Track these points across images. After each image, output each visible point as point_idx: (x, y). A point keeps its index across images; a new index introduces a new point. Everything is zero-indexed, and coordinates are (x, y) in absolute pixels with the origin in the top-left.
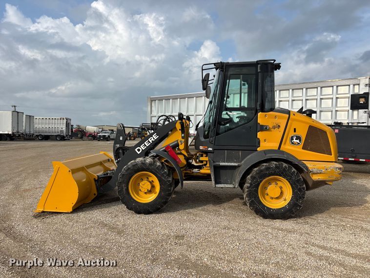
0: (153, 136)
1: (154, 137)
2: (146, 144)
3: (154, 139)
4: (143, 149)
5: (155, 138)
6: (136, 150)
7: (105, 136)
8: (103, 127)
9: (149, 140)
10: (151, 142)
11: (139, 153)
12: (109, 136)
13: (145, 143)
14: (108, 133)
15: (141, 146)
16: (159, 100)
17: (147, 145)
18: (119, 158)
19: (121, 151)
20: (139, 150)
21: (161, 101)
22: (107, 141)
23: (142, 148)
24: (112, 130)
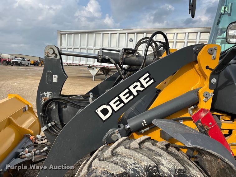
0: (141, 80)
1: (144, 83)
2: (123, 98)
3: (142, 86)
4: (116, 109)
5: (146, 85)
6: (99, 111)
7: (17, 62)
8: (16, 55)
9: (131, 88)
10: (135, 94)
11: (104, 118)
12: (21, 63)
13: (121, 96)
14: (19, 60)
15: (111, 103)
16: (68, 34)
17: (126, 101)
18: (50, 121)
19: (54, 106)
20: (105, 112)
21: (70, 35)
22: (19, 66)
23: (114, 106)
24: (23, 58)
